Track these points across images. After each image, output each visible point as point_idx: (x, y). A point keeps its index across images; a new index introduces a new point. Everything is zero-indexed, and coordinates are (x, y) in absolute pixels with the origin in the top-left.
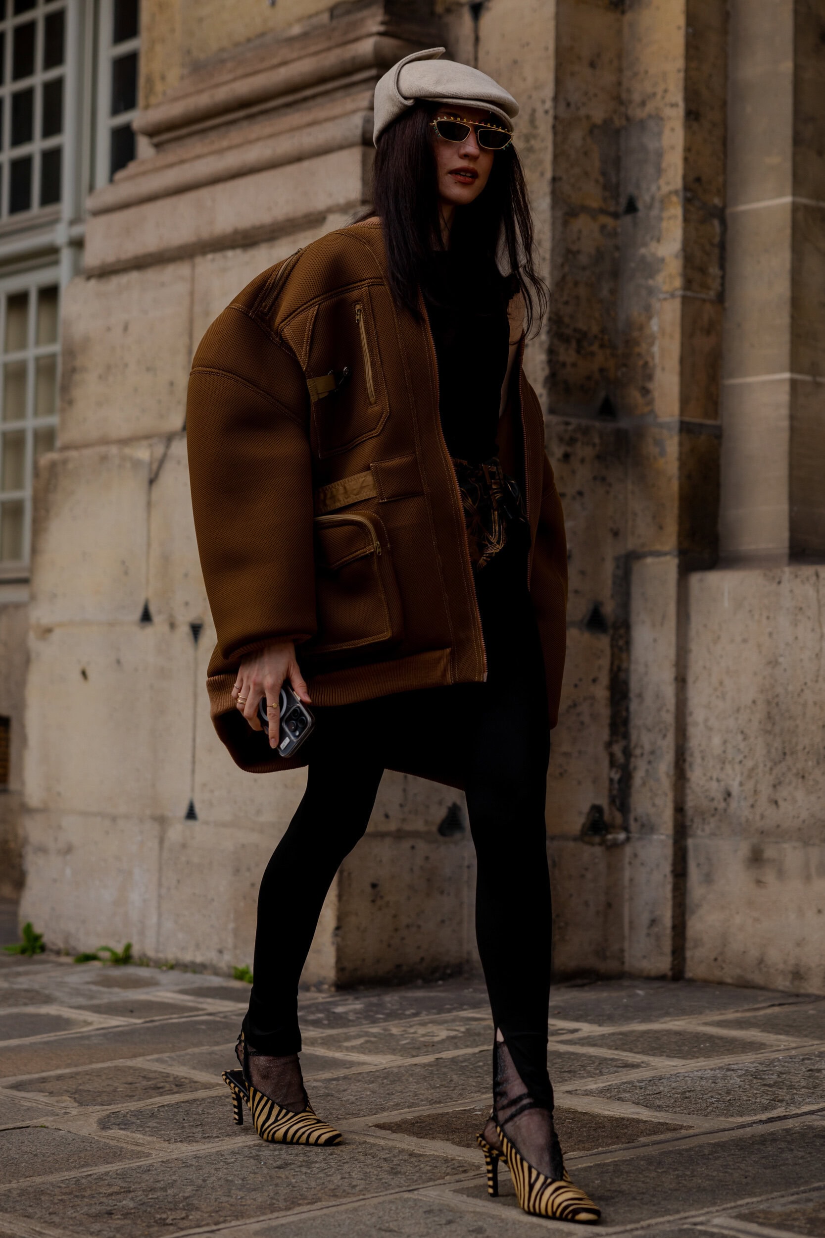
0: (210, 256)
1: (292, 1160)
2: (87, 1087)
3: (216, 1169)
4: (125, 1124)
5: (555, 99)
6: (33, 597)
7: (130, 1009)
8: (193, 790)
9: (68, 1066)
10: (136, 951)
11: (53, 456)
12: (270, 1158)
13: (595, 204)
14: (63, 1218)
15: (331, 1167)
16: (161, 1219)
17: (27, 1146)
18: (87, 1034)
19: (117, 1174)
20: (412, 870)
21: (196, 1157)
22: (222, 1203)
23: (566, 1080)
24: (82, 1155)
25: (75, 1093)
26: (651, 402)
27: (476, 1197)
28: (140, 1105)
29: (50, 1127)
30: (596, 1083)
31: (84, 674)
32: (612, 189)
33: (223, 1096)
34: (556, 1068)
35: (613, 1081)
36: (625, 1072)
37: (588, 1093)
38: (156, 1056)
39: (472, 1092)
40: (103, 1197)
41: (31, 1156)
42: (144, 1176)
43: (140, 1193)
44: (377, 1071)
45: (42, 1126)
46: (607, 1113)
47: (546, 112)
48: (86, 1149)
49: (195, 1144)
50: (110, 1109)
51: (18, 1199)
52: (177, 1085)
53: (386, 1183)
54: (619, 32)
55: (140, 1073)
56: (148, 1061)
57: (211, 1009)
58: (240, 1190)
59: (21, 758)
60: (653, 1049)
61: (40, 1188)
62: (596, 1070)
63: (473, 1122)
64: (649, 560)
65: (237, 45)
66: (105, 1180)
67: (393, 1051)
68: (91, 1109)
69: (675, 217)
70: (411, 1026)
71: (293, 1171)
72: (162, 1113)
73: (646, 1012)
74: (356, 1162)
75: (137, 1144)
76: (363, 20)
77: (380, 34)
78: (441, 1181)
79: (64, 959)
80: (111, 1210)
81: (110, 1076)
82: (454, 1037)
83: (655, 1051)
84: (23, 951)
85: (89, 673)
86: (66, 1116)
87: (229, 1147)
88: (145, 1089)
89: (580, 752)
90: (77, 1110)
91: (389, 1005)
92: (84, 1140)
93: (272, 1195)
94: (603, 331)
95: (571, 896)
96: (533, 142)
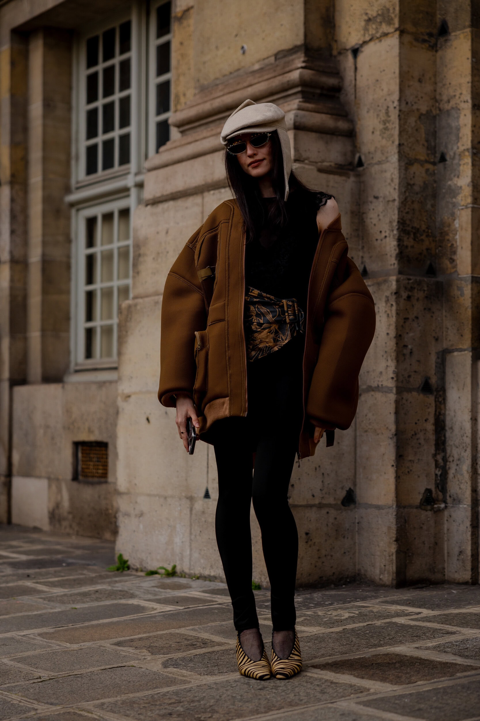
0: (212, 192)
1: (267, 685)
2: (155, 644)
3: (227, 690)
4: (176, 665)
5: (400, 100)
6: (120, 379)
7: (176, 601)
8: (207, 482)
9: (145, 633)
10: (178, 569)
11: (130, 302)
12: (255, 684)
13: (422, 158)
14: (145, 717)
15: (288, 689)
16: (198, 717)
17: (125, 677)
18: (154, 615)
19: (173, 693)
20: (327, 525)
21: (215, 683)
22: (230, 709)
23: (415, 641)
24: (154, 682)
25: (149, 648)
26: (455, 267)
27: (368, 706)
28: (185, 654)
29: (136, 666)
30: (431, 643)
31: (148, 419)
32: (432, 149)
33: (228, 649)
34: (409, 634)
35: (441, 641)
36: (447, 637)
37: (427, 648)
38: (191, 627)
39: (363, 648)
40: (166, 705)
41: (127, 682)
42: (188, 694)
43: (186, 703)
44: (311, 636)
45: (132, 666)
46: (438, 659)
47: (395, 108)
48: (156, 679)
49: (214, 676)
50: (168, 657)
51: (121, 706)
52: (203, 644)
53: (318, 698)
54: (435, 62)
55: (183, 636)
56: (187, 630)
57: (220, 601)
58: (240, 702)
59: (115, 465)
60: (463, 623)
61: (132, 700)
62: (431, 636)
63: (365, 664)
64: (456, 354)
65: (224, 76)
66: (167, 696)
67: (320, 625)
68: (158, 657)
69: (468, 163)
70: (329, 611)
71: (268, 691)
72: (196, 659)
73: (458, 603)
74: (302, 687)
75: (184, 676)
76: (293, 60)
77: (302, 68)
78: (348, 698)
79: (140, 574)
80: (171, 712)
81: (168, 638)
82: (352, 617)
83: (464, 625)
84: (118, 569)
85: (150, 419)
86: (145, 660)
87: (233, 678)
88: (186, 646)
89: (419, 459)
90: (150, 657)
91: (316, 599)
92: (155, 673)
93: (257, 704)
94: (428, 228)
95: (415, 538)
96: (387, 125)
